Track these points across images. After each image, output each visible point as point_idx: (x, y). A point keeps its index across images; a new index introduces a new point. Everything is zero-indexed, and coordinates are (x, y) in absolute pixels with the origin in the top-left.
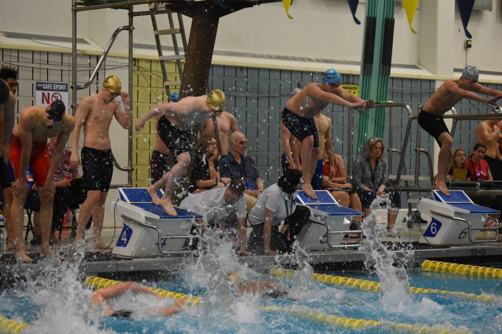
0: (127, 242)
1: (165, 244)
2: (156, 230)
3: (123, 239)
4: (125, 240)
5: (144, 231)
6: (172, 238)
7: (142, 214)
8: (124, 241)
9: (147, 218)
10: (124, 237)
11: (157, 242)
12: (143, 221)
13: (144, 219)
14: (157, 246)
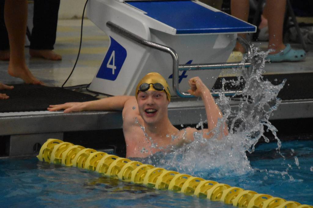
0: (117, 71)
1: (186, 77)
2: (169, 55)
3: (109, 66)
4: (113, 67)
5: (148, 54)
6: (198, 69)
7: (144, 24)
8: (111, 70)
9: (152, 31)
10: (111, 63)
11: (171, 73)
12: (145, 36)
13: (148, 31)
14: (171, 79)
